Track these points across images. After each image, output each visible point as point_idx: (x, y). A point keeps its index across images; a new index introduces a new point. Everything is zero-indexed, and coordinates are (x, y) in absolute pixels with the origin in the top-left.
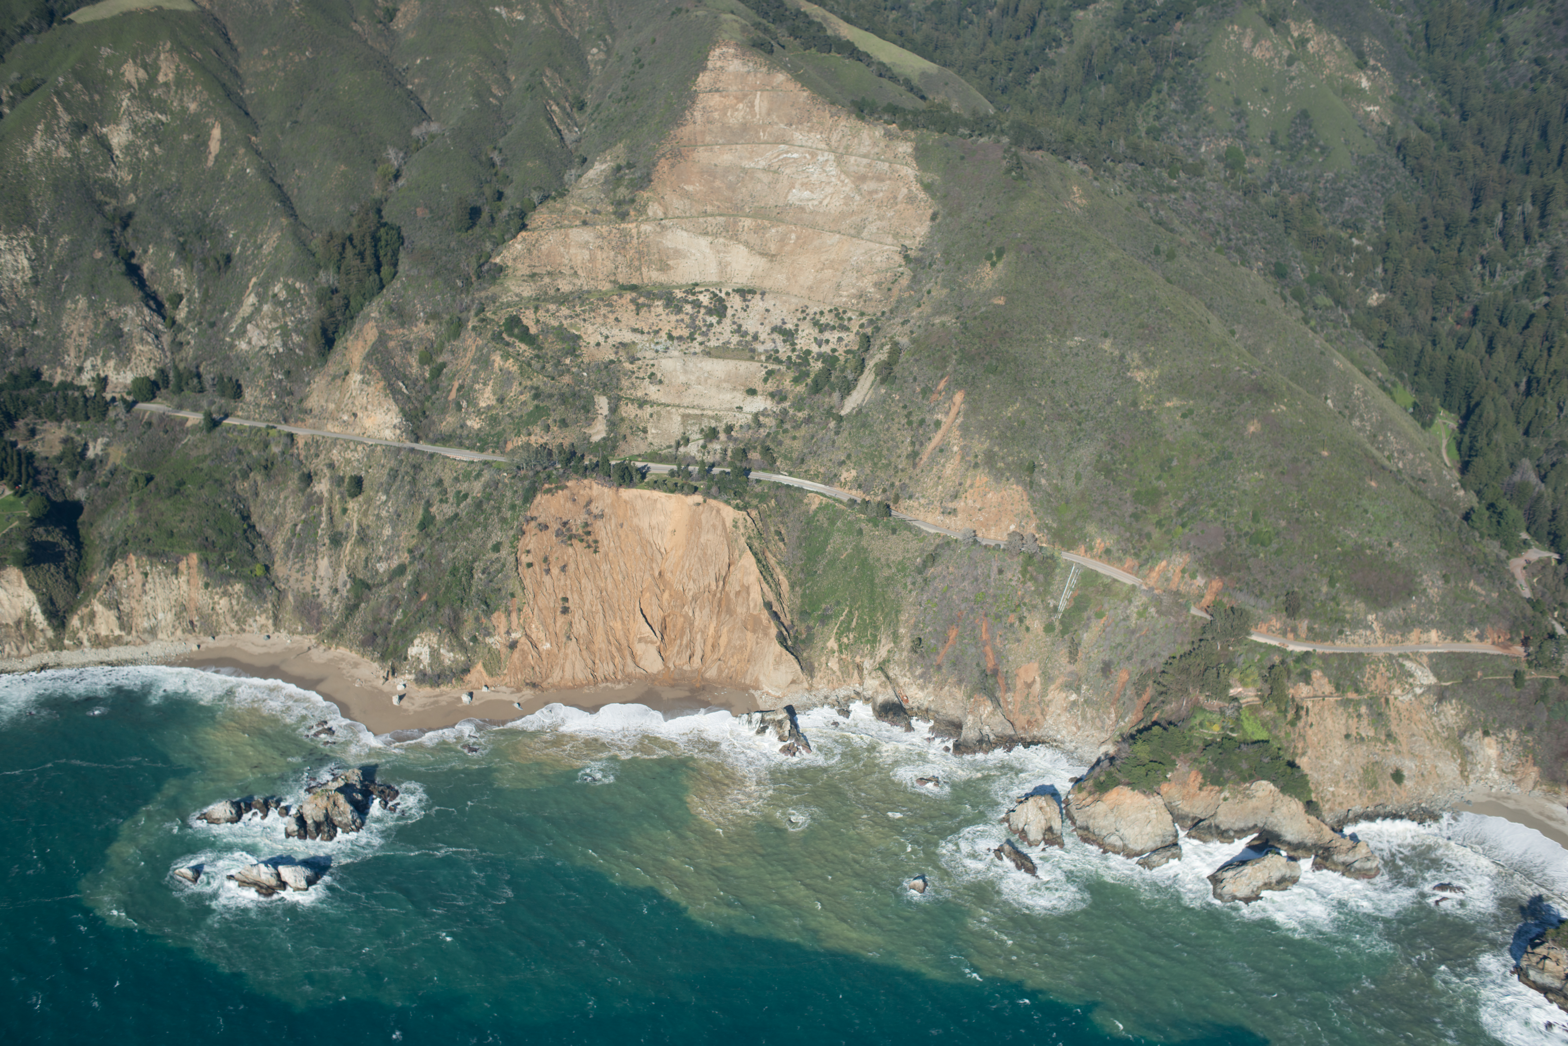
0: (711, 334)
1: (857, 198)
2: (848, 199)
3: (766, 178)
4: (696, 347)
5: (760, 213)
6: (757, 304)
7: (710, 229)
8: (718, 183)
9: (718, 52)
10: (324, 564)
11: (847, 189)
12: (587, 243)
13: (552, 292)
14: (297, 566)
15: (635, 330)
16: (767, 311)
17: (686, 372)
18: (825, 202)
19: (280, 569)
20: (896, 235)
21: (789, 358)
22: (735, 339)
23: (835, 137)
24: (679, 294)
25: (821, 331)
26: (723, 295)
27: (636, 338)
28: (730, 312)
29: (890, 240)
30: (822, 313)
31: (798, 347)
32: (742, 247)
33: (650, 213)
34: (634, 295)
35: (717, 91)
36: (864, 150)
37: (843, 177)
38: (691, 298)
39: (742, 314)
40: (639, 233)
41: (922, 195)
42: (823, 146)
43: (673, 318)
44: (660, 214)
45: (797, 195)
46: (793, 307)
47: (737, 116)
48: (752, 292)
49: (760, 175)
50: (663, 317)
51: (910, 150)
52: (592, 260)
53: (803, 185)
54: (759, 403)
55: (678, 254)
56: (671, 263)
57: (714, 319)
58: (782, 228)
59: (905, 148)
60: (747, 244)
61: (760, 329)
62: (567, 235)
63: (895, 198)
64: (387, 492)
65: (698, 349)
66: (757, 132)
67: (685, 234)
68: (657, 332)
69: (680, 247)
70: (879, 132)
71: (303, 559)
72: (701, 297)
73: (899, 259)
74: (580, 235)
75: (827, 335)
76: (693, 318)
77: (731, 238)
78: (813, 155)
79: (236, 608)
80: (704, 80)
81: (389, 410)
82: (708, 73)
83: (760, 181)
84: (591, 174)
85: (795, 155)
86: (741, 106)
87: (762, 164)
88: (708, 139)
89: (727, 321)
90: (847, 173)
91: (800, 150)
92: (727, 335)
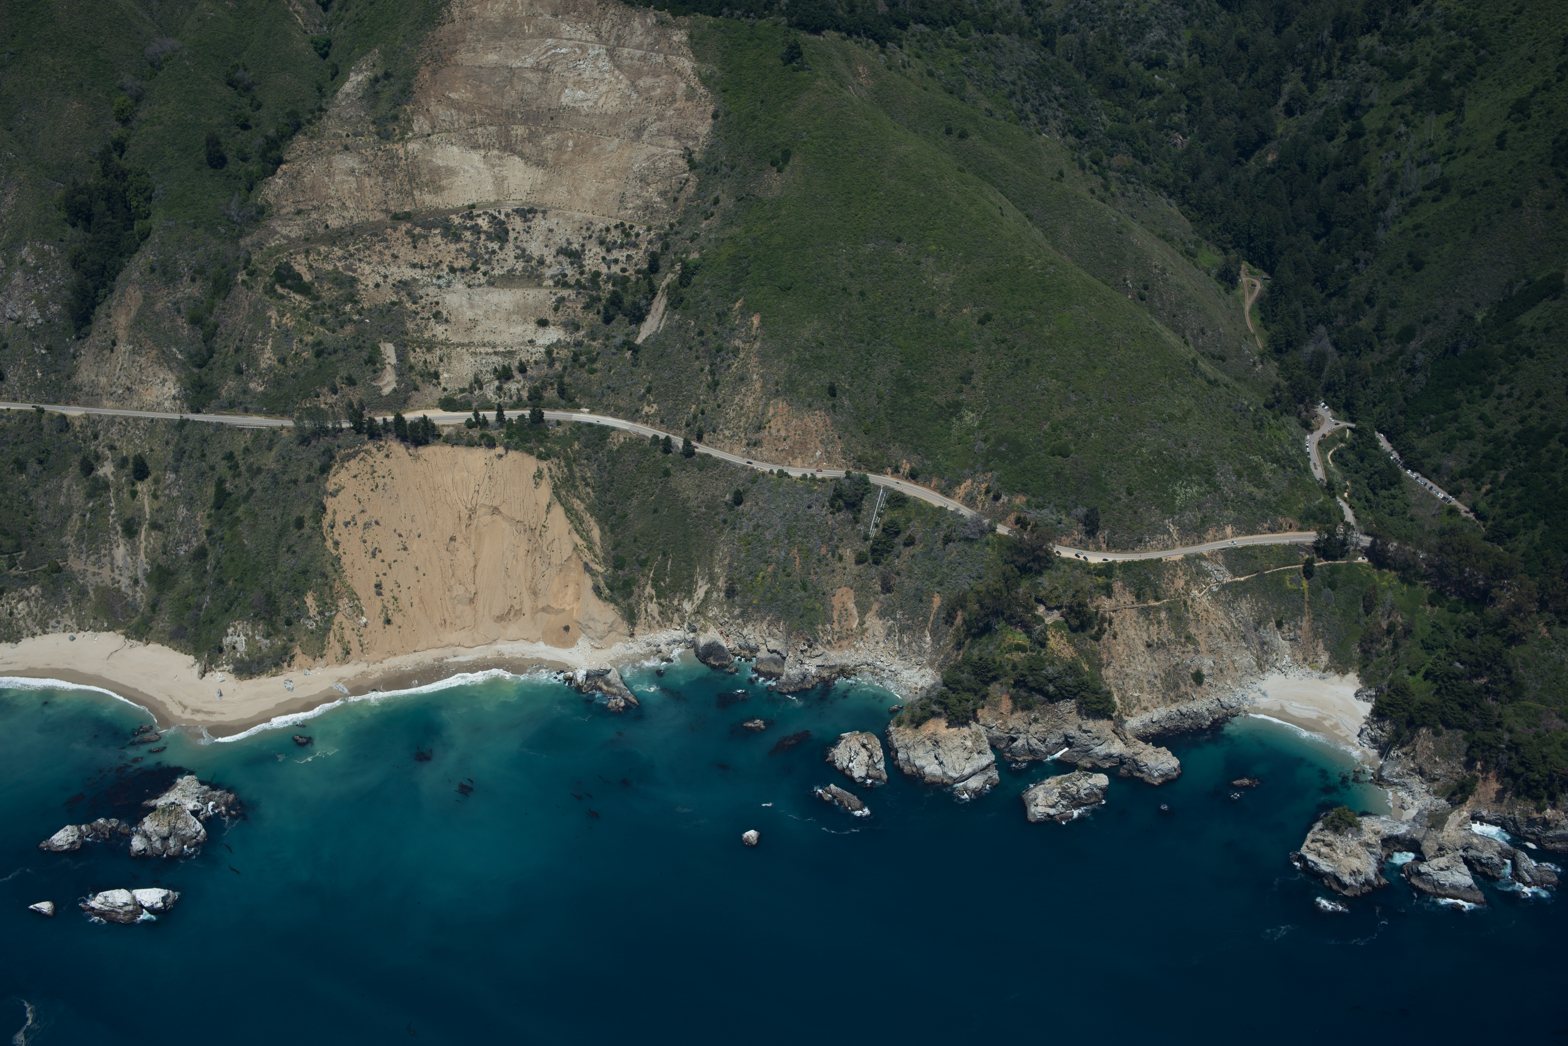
0: (495, 263)
1: (634, 96)
2: (625, 98)
3: (535, 78)
4: (480, 278)
5: (532, 119)
6: (539, 224)
7: (481, 141)
8: (485, 88)
10: (120, 552)
11: (623, 86)
12: (353, 171)
13: (321, 230)
14: (93, 558)
15: (414, 266)
16: (551, 231)
17: (472, 306)
18: (601, 103)
19: (75, 564)
20: (678, 137)
21: (578, 281)
22: (520, 266)
23: (605, 27)
24: (456, 220)
25: (608, 251)
26: (503, 217)
27: (417, 273)
28: (512, 235)
29: (672, 142)
30: (608, 230)
31: (587, 269)
32: (517, 159)
33: (416, 129)
34: (409, 225)
36: (637, 40)
37: (617, 72)
38: (469, 223)
39: (524, 236)
40: (406, 153)
41: (702, 90)
42: (593, 37)
43: (453, 247)
44: (427, 129)
45: (571, 96)
46: (577, 225)
47: (498, 8)
48: (532, 211)
49: (529, 75)
50: (442, 247)
51: (685, 38)
52: (360, 188)
53: (575, 84)
54: (552, 335)
55: (451, 172)
56: (444, 183)
57: (495, 246)
58: (557, 135)
59: (679, 36)
60: (522, 155)
61: (546, 251)
62: (330, 163)
63: (674, 94)
64: (176, 471)
65: (483, 280)
66: (522, 26)
67: (455, 148)
68: (437, 265)
69: (451, 164)
70: (651, 20)
71: (97, 551)
72: (480, 221)
73: (682, 163)
74: (344, 162)
75: (616, 254)
76: (473, 245)
77: (505, 149)
78: (584, 49)
79: (35, 610)
81: (165, 380)
83: (530, 81)
84: (348, 87)
85: (565, 50)
87: (530, 61)
88: (469, 38)
89: (510, 245)
90: (621, 68)
91: (571, 43)
92: (511, 261)
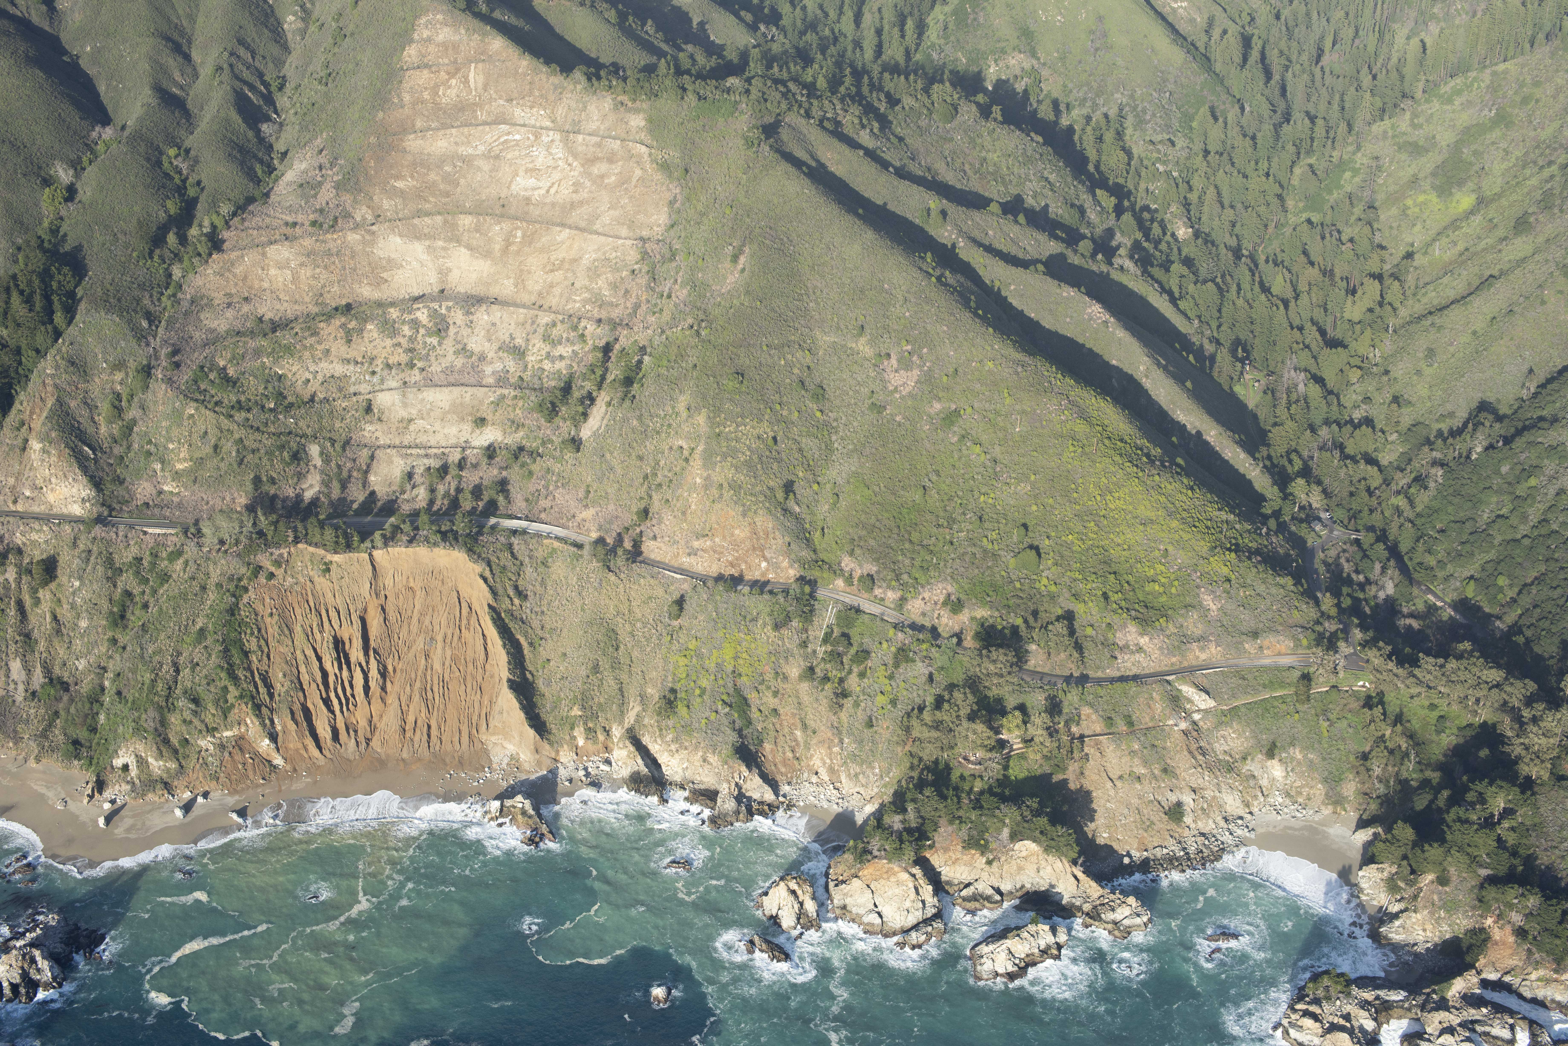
0: (433, 358)
1: (588, 184)
2: (577, 187)
3: (485, 166)
4: (415, 376)
5: (480, 210)
6: (482, 317)
7: (426, 231)
8: (433, 176)
9: (423, 20)
10: (16, 665)
11: (576, 174)
12: (288, 260)
13: (252, 322)
15: (346, 362)
16: (494, 324)
17: (405, 405)
18: (552, 191)
20: (632, 224)
21: (521, 379)
22: (459, 362)
23: (561, 111)
24: (394, 313)
25: (553, 346)
26: (443, 311)
27: (349, 369)
28: (452, 330)
29: (624, 232)
30: (554, 324)
31: (530, 365)
32: (463, 250)
33: (358, 219)
34: (343, 320)
35: (427, 66)
36: (593, 126)
37: (570, 159)
38: (408, 317)
39: (465, 332)
41: (658, 177)
42: (548, 124)
43: (389, 342)
45: (523, 184)
47: (451, 94)
48: (477, 301)
49: (480, 163)
50: (378, 341)
51: (643, 123)
52: (295, 279)
53: (527, 171)
54: (490, 435)
55: (392, 264)
56: (384, 275)
57: (434, 341)
58: (506, 225)
59: (637, 121)
60: (469, 246)
61: (487, 347)
62: (264, 254)
63: (629, 181)
64: (80, 578)
65: (419, 377)
66: (475, 111)
67: (398, 240)
68: (372, 360)
69: (393, 256)
70: (608, 104)
72: (418, 314)
73: (635, 254)
74: (280, 252)
75: (561, 350)
76: (411, 339)
77: (451, 240)
78: (537, 135)
80: (411, 53)
81: (76, 481)
82: (414, 46)
83: (479, 169)
84: (290, 176)
85: (517, 137)
86: (453, 82)
87: (481, 148)
88: (419, 124)
89: (450, 340)
90: (575, 156)
91: (523, 129)
92: (450, 357)
